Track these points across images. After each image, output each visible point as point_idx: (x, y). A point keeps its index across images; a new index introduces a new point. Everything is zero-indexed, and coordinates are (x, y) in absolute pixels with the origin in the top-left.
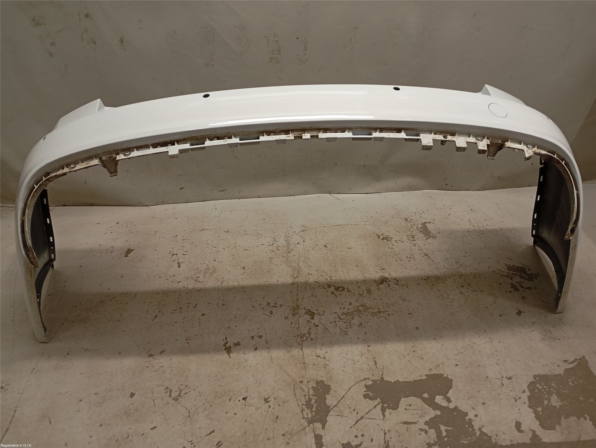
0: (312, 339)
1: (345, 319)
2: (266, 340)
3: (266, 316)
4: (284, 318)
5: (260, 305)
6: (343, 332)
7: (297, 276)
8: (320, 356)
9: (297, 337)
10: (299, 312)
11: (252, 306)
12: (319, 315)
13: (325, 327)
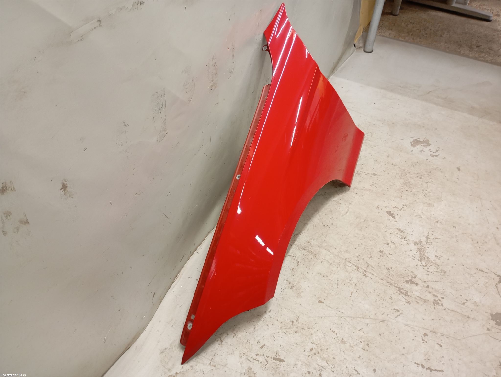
0: (443, 298)
1: (427, 263)
2: (431, 332)
3: (399, 316)
4: (408, 304)
5: (383, 314)
6: (442, 273)
7: (356, 267)
8: (464, 302)
9: (435, 307)
10: (405, 290)
11: (381, 322)
12: (415, 277)
13: (431, 281)
